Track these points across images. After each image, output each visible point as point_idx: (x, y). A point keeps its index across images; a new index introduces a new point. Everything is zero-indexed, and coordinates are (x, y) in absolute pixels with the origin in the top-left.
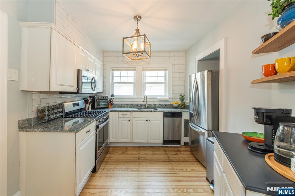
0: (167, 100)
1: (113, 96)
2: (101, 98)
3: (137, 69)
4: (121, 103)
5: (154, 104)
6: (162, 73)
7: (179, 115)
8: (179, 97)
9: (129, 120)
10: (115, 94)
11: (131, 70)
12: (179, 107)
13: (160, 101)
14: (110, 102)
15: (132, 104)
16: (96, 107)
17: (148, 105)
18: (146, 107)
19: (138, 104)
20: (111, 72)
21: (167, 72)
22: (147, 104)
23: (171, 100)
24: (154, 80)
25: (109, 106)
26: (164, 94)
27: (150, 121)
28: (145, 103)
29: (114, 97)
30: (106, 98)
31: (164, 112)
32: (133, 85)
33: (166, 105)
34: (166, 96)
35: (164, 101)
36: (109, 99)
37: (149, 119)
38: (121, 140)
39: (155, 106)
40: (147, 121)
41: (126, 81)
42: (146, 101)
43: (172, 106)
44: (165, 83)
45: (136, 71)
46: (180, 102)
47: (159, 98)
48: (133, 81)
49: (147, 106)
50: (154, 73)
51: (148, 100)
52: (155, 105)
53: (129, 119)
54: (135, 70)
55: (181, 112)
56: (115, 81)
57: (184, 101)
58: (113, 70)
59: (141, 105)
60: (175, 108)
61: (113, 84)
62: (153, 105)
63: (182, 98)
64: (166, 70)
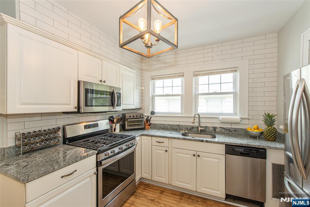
0: (237, 122)
1: (153, 113)
2: (134, 116)
4: (164, 123)
5: (213, 127)
6: (228, 77)
7: (261, 153)
9: (166, 151)
10: (156, 111)
11: (176, 77)
12: (261, 136)
13: (222, 123)
14: (147, 121)
15: (178, 125)
17: (202, 129)
18: (198, 131)
19: (187, 126)
20: (152, 81)
21: (238, 74)
22: (201, 127)
23: (246, 122)
25: (146, 127)
26: (232, 112)
27: (199, 156)
28: (196, 124)
29: (154, 114)
30: (141, 116)
31: (226, 145)
32: (180, 97)
33: (235, 130)
34: (236, 114)
35: (232, 123)
37: (198, 153)
39: (215, 130)
40: (194, 155)
41: (170, 93)
42: (199, 122)
43: (246, 134)
44: (235, 94)
45: (183, 78)
46: (264, 127)
47: (222, 118)
48: (180, 93)
49: (201, 130)
50: (215, 78)
51: (202, 120)
52: (215, 128)
53: (167, 149)
54: (183, 76)
55: (265, 149)
56: (156, 93)
57: (275, 126)
59: (192, 128)
60: (254, 137)
61: (153, 97)
62: (211, 129)
63: (270, 120)
64: (236, 71)
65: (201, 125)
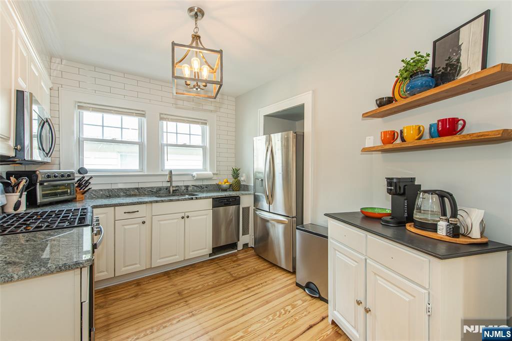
0: (210, 177)
1: (82, 171)
2: (55, 176)
3: (146, 115)
4: (109, 187)
5: (185, 186)
6: (197, 129)
7: (236, 201)
8: (231, 172)
9: (144, 223)
10: (86, 167)
12: (231, 187)
13: (197, 180)
14: (79, 186)
15: (137, 189)
16: (39, 200)
17: (174, 189)
18: (170, 193)
19: (152, 188)
20: (77, 111)
21: (207, 128)
22: (173, 187)
23: (215, 177)
24: (183, 140)
25: (78, 197)
26: (201, 167)
27: (188, 217)
28: (169, 184)
29: (87, 173)
30: (70, 176)
31: (213, 198)
32: (136, 148)
33: (207, 186)
34: (205, 169)
35: (203, 179)
36: (76, 179)
37: (187, 214)
38: (122, 270)
39: (187, 189)
40: (183, 218)
41: (118, 138)
42: (171, 181)
43: (219, 188)
44: (204, 148)
45: (144, 120)
46: (231, 180)
47: (197, 174)
48: (136, 139)
49: (173, 191)
50: (183, 127)
51: (174, 178)
52: (187, 187)
53: (144, 219)
54: (143, 115)
55: (238, 196)
56: (86, 135)
57: (239, 178)
58: (79, 107)
59: (160, 189)
60: (225, 190)
62: (183, 188)
63: (236, 173)
64: (206, 124)
65: (173, 185)
